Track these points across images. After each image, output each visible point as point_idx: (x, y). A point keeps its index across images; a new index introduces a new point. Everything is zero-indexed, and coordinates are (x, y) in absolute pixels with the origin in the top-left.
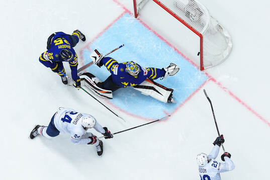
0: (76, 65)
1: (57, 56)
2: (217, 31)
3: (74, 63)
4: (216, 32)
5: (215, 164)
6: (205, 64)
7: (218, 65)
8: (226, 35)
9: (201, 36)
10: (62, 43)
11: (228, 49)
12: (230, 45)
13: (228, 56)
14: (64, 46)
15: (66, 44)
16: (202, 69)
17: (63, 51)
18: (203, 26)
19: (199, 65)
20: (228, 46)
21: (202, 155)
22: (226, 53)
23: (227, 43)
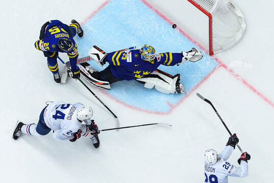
0: (75, 56)
1: (53, 46)
2: (228, 9)
3: (73, 54)
4: (228, 12)
5: (227, 165)
6: (214, 47)
7: (229, 49)
8: (240, 14)
9: (210, 16)
10: (59, 31)
11: (241, 31)
12: (244, 26)
13: (242, 38)
14: (62, 35)
15: (64, 33)
16: (211, 53)
17: (61, 40)
18: (212, 4)
19: (208, 49)
20: (241, 27)
21: (212, 152)
22: (239, 35)
23: (240, 24)
